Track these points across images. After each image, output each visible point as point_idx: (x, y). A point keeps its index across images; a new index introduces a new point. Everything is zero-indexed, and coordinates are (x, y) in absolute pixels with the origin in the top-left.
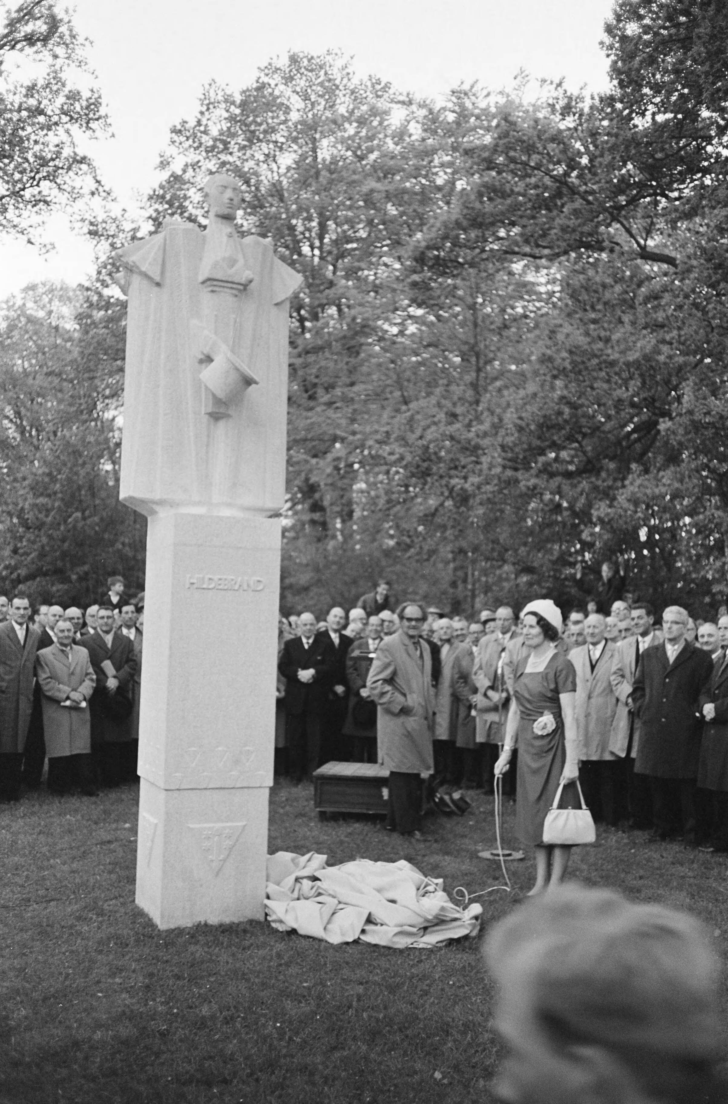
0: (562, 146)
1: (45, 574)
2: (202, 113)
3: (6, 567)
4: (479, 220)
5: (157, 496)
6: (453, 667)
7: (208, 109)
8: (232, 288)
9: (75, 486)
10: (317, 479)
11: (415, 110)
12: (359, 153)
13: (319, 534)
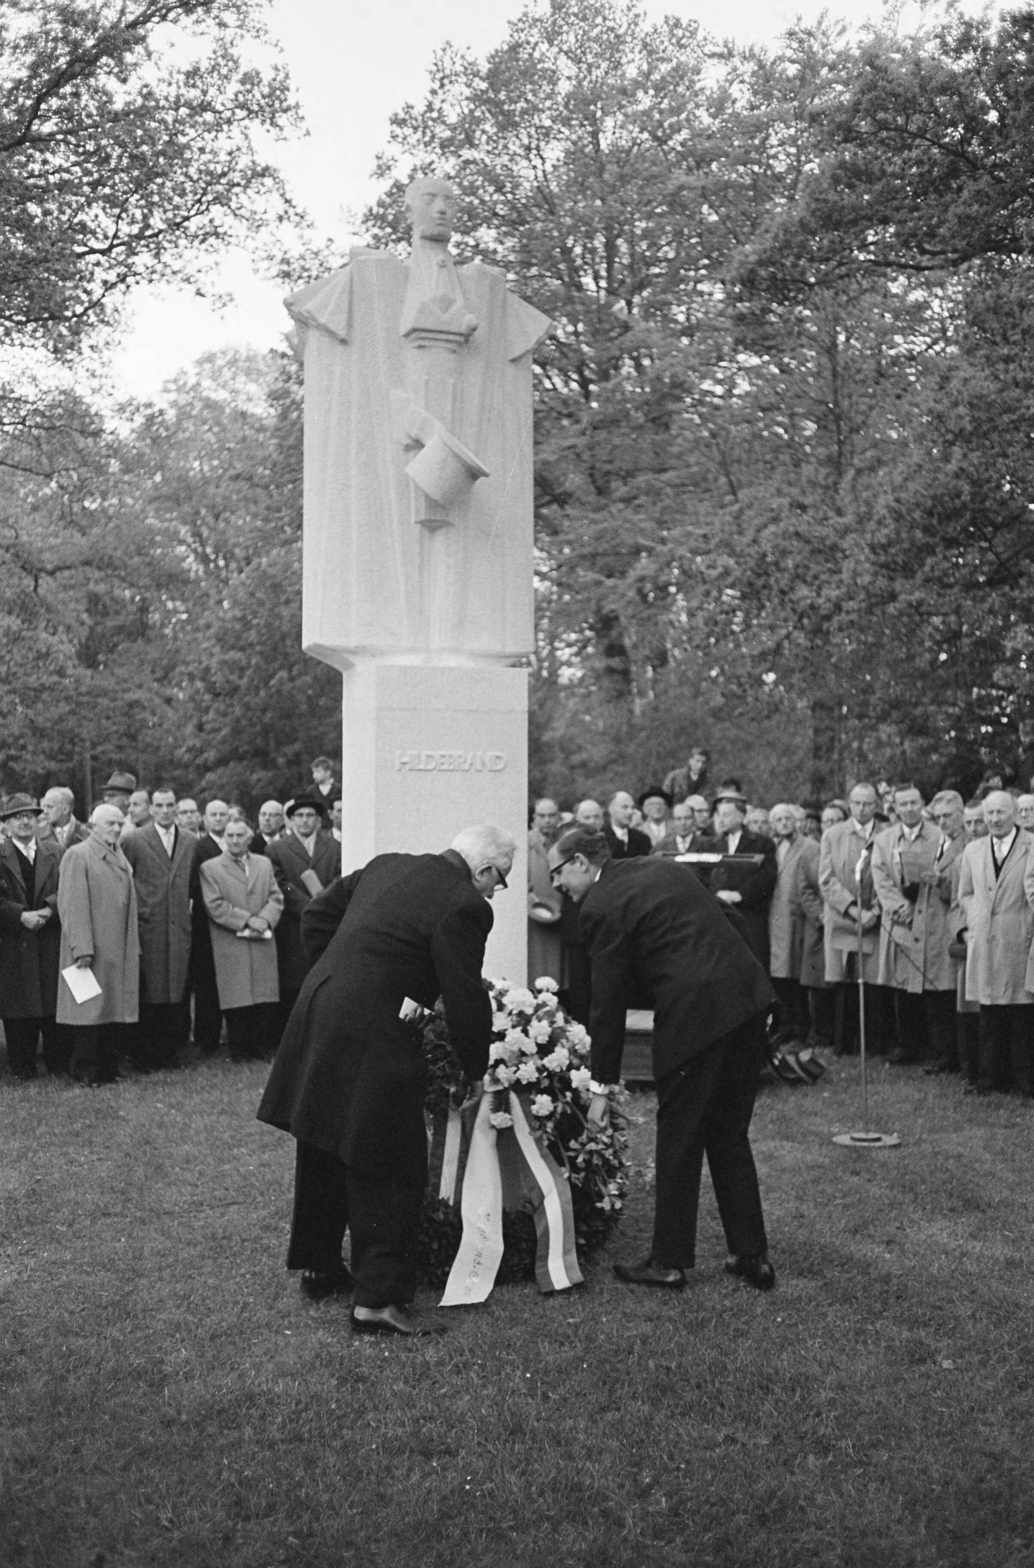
0: (956, 98)
1: (241, 759)
2: (434, 92)
3: (189, 750)
4: (836, 216)
5: (352, 643)
6: (796, 874)
7: (442, 86)
8: (447, 341)
9: (278, 636)
10: (613, 607)
11: (739, 64)
12: (660, 134)
13: (619, 687)
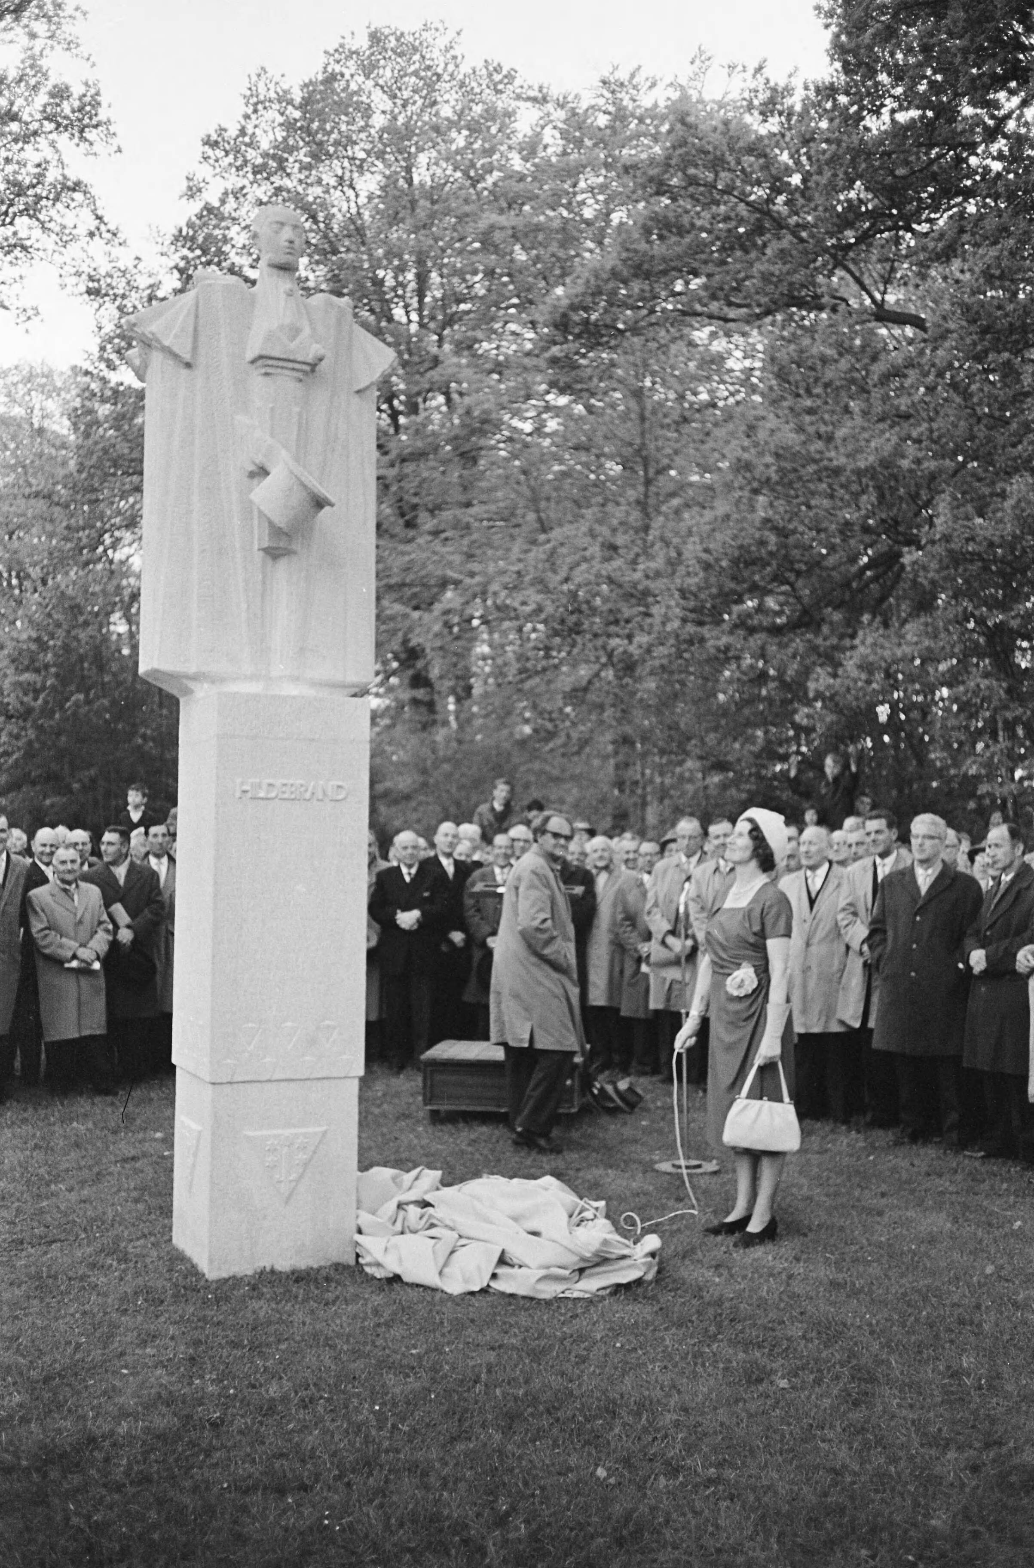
0: (762, 159)
1: (33, 783)
2: (247, 117)
4: (646, 266)
5: (192, 669)
6: (615, 905)
7: (256, 111)
8: (294, 369)
9: (74, 658)
10: (421, 640)
11: (552, 110)
12: (472, 173)
13: (424, 719)
